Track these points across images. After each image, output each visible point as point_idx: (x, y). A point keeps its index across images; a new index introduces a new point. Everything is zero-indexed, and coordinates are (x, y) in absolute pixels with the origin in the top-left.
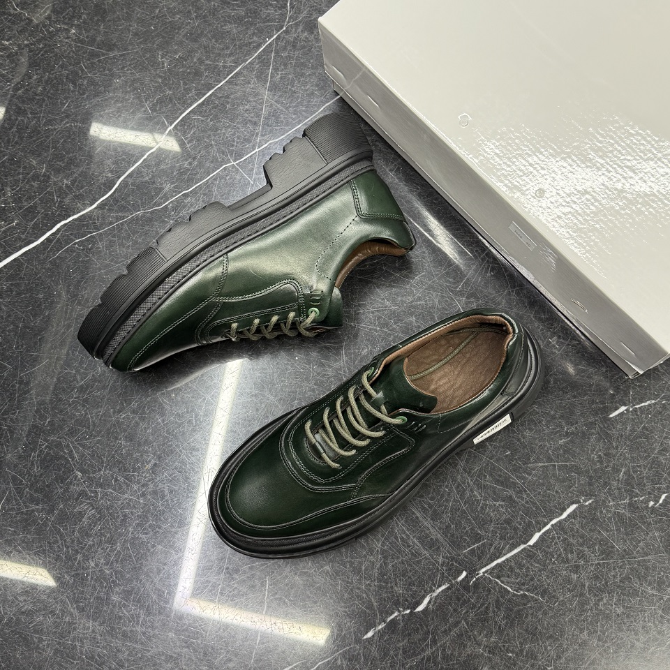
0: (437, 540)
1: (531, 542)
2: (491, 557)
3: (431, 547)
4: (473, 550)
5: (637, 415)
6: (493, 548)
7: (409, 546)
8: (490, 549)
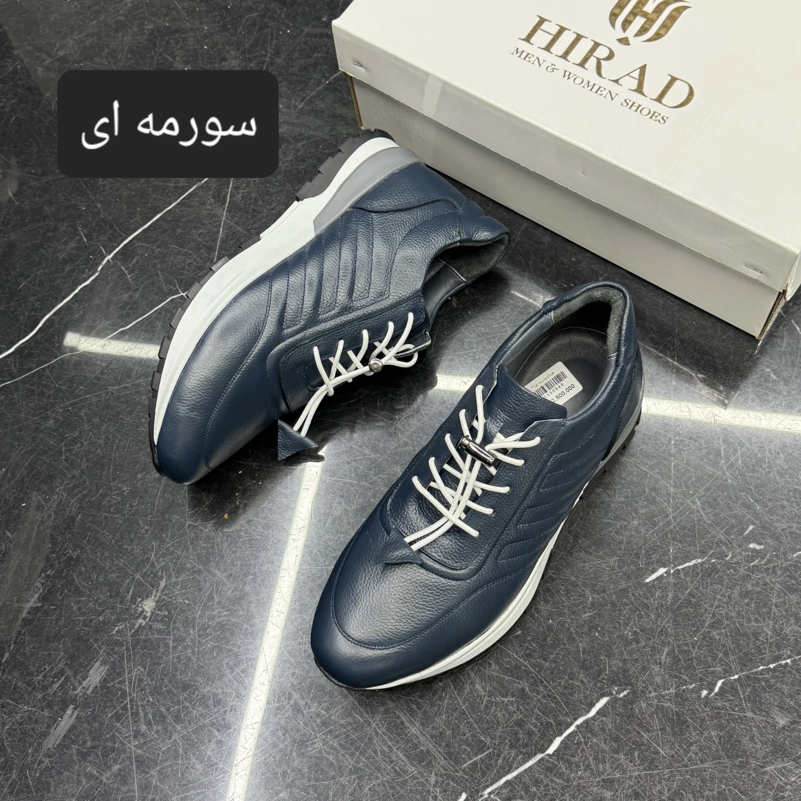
0: (428, 751)
1: (551, 750)
2: (498, 772)
3: (420, 762)
4: (475, 763)
5: (680, 578)
6: (500, 761)
7: (391, 762)
8: (497, 760)
